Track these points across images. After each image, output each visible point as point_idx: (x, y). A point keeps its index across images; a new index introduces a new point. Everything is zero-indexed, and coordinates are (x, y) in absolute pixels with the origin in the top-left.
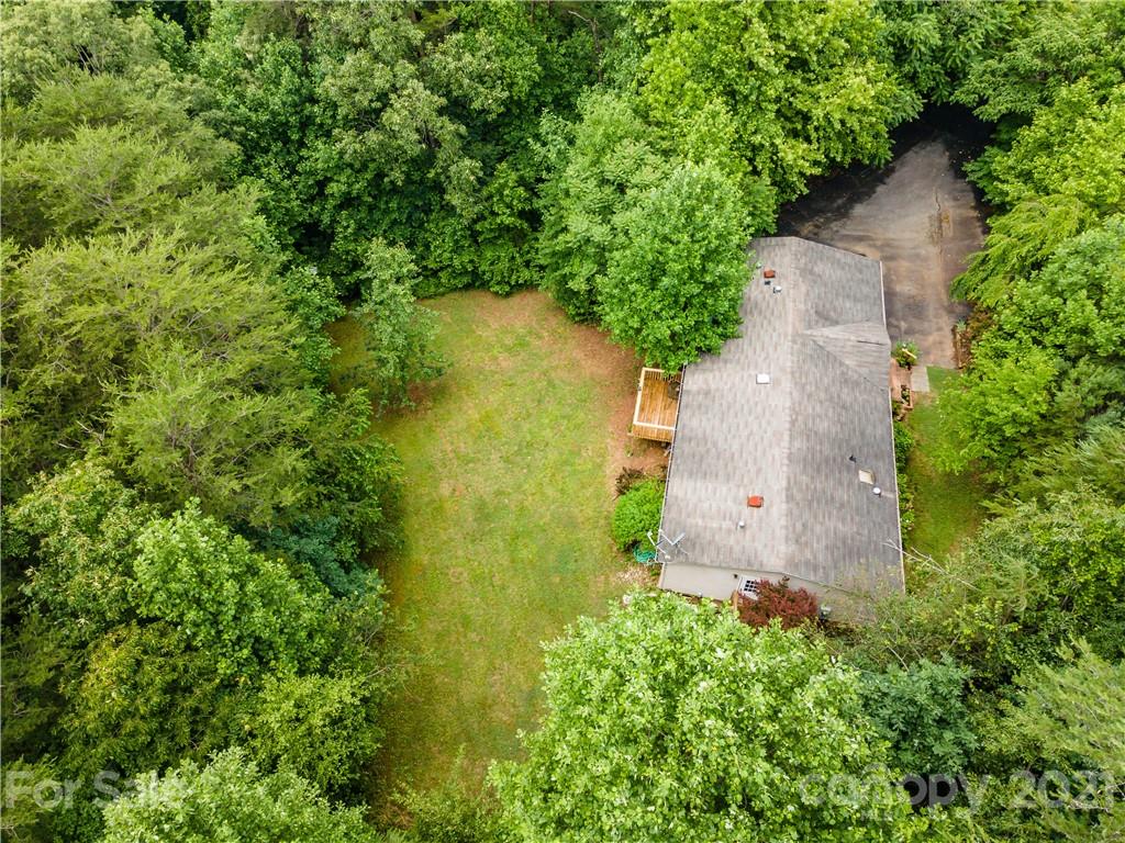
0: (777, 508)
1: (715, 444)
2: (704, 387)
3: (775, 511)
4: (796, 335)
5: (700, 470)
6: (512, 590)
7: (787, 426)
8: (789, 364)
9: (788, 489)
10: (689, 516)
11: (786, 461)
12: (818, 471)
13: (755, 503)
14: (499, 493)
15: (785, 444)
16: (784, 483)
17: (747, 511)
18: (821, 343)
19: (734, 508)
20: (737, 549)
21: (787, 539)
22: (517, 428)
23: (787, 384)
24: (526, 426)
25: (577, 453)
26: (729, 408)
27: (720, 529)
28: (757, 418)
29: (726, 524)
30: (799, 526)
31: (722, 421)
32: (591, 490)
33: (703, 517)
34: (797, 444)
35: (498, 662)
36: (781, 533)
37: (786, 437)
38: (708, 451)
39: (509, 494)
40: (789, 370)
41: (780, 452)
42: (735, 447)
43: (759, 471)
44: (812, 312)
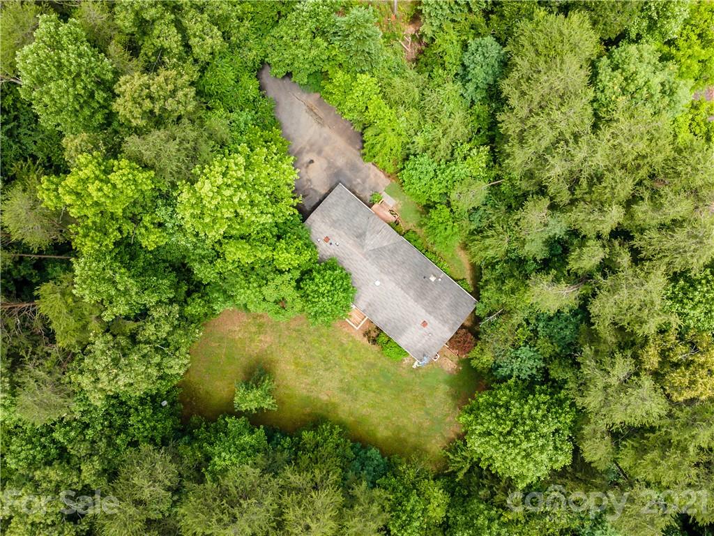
0: (431, 319)
1: (394, 318)
2: (366, 303)
3: (431, 321)
4: (364, 255)
5: (402, 331)
6: (386, 398)
7: (403, 292)
8: (377, 270)
9: (426, 311)
10: (415, 346)
11: (416, 303)
12: (424, 294)
13: (425, 324)
14: (341, 381)
15: (409, 298)
16: (424, 311)
17: (425, 329)
18: (373, 248)
19: (421, 332)
20: (437, 342)
21: (443, 325)
22: (312, 357)
23: (386, 278)
24: (314, 353)
25: (342, 345)
26: (381, 303)
27: (426, 341)
28: (393, 298)
29: (426, 338)
30: (441, 318)
31: (386, 309)
32: (363, 350)
33: (419, 342)
34: (411, 294)
35: (409, 416)
36: (440, 326)
37: (407, 296)
38: (394, 322)
39: (344, 378)
40: (379, 272)
41: (411, 303)
42: (399, 313)
43: (414, 314)
44: (355, 239)
